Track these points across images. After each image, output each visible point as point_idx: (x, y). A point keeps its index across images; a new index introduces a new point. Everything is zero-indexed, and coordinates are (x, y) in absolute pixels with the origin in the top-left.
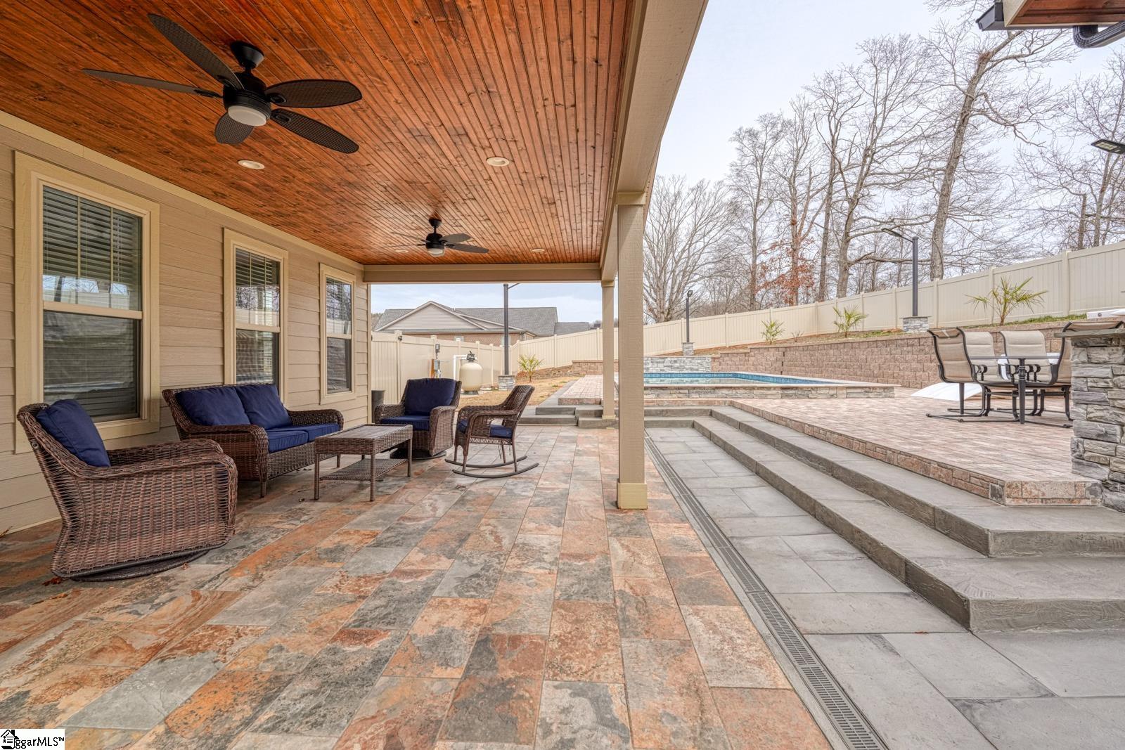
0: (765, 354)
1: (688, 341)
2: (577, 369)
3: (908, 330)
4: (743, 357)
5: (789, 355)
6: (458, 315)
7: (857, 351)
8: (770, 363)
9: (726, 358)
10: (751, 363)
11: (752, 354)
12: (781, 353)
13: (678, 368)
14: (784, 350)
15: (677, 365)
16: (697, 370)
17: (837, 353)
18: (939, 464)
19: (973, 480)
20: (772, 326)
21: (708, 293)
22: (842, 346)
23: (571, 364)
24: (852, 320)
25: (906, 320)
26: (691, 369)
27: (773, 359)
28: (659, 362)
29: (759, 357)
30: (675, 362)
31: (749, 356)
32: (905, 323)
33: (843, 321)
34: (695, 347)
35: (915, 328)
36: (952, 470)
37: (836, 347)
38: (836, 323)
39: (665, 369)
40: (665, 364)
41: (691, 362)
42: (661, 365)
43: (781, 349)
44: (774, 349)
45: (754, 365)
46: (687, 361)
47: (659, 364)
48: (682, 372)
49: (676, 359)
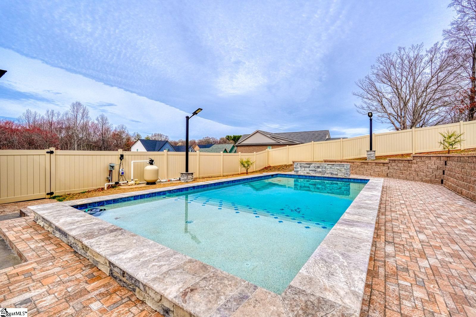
0: (427, 162)
1: (371, 149)
4: (407, 164)
6: (269, 136)
8: (431, 170)
9: (393, 164)
10: (413, 169)
11: (415, 161)
12: (443, 162)
13: (320, 172)
14: (445, 159)
15: (320, 169)
16: (337, 175)
20: (450, 137)
26: (331, 174)
27: (434, 167)
29: (420, 164)
30: (319, 167)
31: (412, 163)
39: (310, 172)
40: (310, 169)
41: (331, 168)
42: (307, 169)
43: (442, 158)
44: (435, 158)
45: (415, 171)
46: (328, 167)
47: (306, 169)
48: (325, 176)
49: (319, 165)
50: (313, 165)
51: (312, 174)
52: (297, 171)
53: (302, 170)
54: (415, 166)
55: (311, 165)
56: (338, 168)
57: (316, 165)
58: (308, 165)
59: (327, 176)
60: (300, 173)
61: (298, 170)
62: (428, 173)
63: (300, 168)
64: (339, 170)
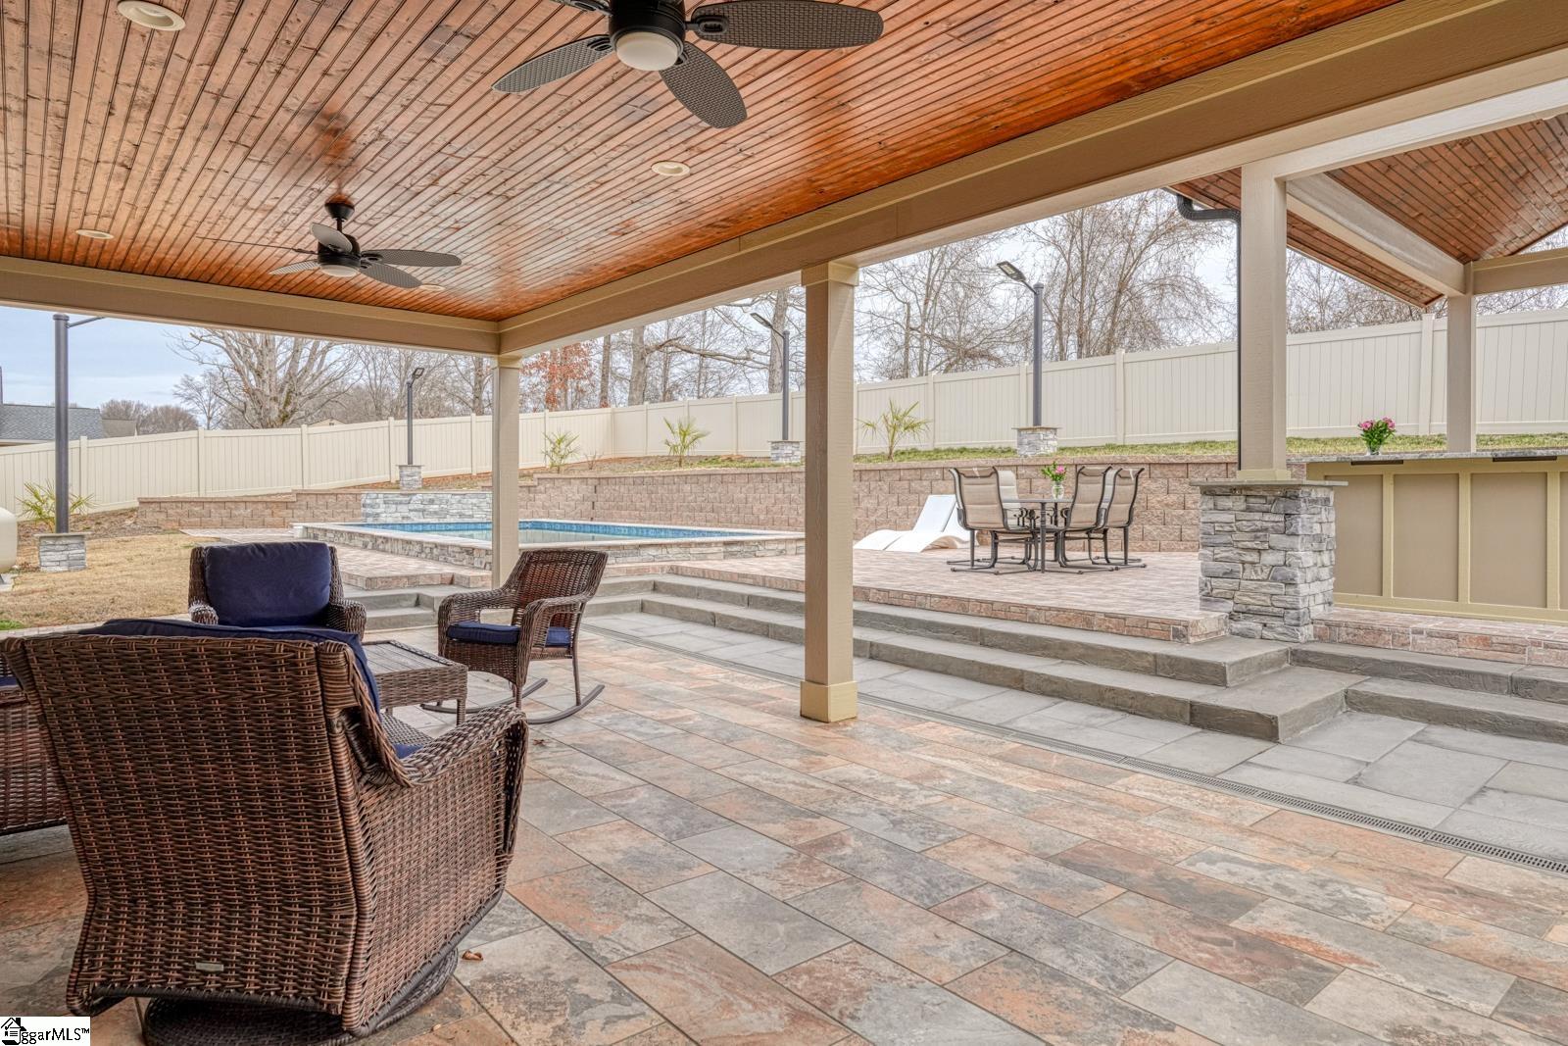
1: (410, 461)
2: (152, 517)
3: (778, 458)
4: (524, 494)
5: (606, 491)
7: (731, 487)
8: (573, 503)
10: (539, 503)
11: (542, 488)
12: (591, 488)
13: (436, 513)
14: (596, 482)
15: (435, 507)
16: (472, 516)
17: (696, 489)
18: (1106, 615)
19: (1151, 625)
20: (560, 441)
21: (360, 366)
22: (706, 479)
23: (137, 504)
24: (688, 439)
25: (776, 445)
26: (461, 515)
27: (578, 497)
28: (401, 503)
30: (432, 502)
31: (535, 492)
32: (774, 448)
33: (676, 440)
34: (425, 473)
35: (787, 456)
36: (1125, 619)
37: (695, 479)
38: (667, 443)
39: (411, 514)
40: (411, 507)
41: (459, 502)
42: (404, 509)
43: (590, 481)
44: (578, 482)
45: (544, 507)
46: (453, 501)
47: (399, 507)
48: (445, 521)
49: (432, 497)
50: (419, 496)
51: (417, 518)
52: (378, 514)
53: (389, 510)
54: (542, 496)
55: (414, 498)
56: (474, 501)
57: (425, 497)
58: (408, 499)
59: (452, 520)
60: (383, 519)
61: (379, 511)
62: (568, 510)
63: (383, 506)
64: (475, 505)
